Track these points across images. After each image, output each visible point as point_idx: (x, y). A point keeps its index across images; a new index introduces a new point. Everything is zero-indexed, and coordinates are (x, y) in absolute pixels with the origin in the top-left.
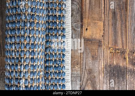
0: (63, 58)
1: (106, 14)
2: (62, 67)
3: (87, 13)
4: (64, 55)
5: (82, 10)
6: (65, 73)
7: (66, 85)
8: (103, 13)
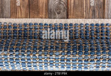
0: (47, 25)
1: (87, 12)
2: (55, 26)
3: (72, 11)
4: (45, 24)
5: (68, 8)
6: (60, 24)
7: (70, 23)
8: (84, 11)
